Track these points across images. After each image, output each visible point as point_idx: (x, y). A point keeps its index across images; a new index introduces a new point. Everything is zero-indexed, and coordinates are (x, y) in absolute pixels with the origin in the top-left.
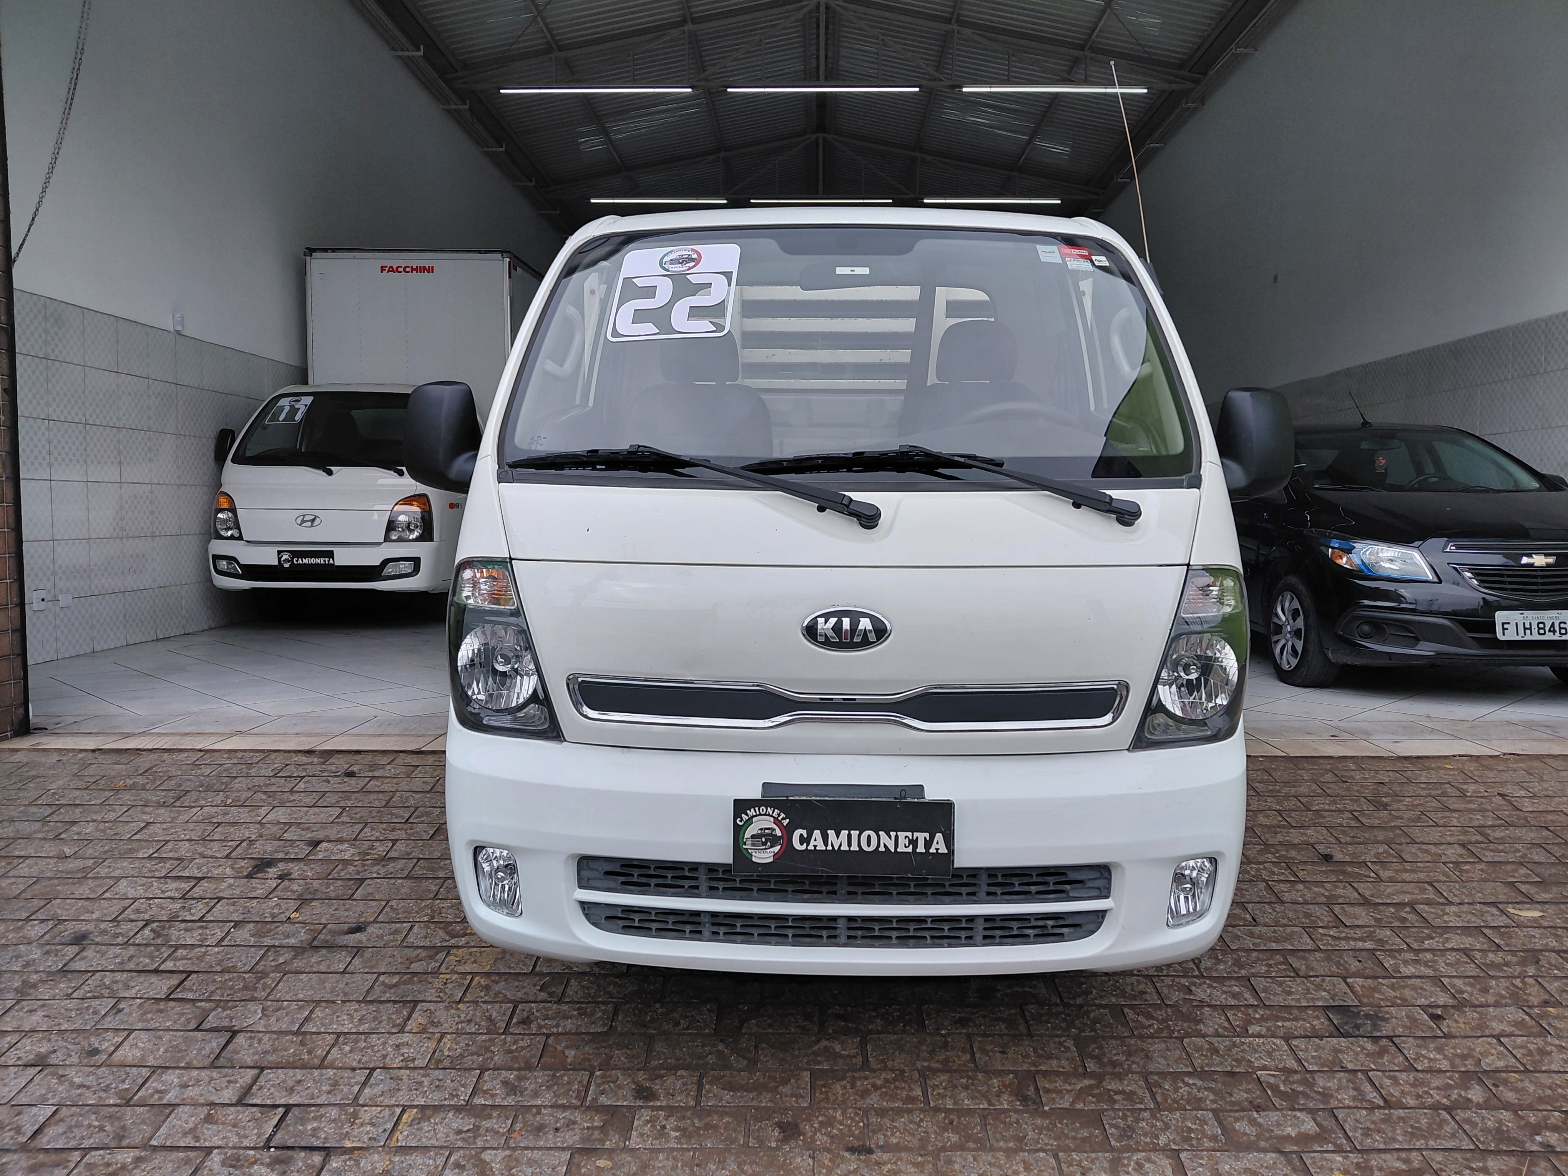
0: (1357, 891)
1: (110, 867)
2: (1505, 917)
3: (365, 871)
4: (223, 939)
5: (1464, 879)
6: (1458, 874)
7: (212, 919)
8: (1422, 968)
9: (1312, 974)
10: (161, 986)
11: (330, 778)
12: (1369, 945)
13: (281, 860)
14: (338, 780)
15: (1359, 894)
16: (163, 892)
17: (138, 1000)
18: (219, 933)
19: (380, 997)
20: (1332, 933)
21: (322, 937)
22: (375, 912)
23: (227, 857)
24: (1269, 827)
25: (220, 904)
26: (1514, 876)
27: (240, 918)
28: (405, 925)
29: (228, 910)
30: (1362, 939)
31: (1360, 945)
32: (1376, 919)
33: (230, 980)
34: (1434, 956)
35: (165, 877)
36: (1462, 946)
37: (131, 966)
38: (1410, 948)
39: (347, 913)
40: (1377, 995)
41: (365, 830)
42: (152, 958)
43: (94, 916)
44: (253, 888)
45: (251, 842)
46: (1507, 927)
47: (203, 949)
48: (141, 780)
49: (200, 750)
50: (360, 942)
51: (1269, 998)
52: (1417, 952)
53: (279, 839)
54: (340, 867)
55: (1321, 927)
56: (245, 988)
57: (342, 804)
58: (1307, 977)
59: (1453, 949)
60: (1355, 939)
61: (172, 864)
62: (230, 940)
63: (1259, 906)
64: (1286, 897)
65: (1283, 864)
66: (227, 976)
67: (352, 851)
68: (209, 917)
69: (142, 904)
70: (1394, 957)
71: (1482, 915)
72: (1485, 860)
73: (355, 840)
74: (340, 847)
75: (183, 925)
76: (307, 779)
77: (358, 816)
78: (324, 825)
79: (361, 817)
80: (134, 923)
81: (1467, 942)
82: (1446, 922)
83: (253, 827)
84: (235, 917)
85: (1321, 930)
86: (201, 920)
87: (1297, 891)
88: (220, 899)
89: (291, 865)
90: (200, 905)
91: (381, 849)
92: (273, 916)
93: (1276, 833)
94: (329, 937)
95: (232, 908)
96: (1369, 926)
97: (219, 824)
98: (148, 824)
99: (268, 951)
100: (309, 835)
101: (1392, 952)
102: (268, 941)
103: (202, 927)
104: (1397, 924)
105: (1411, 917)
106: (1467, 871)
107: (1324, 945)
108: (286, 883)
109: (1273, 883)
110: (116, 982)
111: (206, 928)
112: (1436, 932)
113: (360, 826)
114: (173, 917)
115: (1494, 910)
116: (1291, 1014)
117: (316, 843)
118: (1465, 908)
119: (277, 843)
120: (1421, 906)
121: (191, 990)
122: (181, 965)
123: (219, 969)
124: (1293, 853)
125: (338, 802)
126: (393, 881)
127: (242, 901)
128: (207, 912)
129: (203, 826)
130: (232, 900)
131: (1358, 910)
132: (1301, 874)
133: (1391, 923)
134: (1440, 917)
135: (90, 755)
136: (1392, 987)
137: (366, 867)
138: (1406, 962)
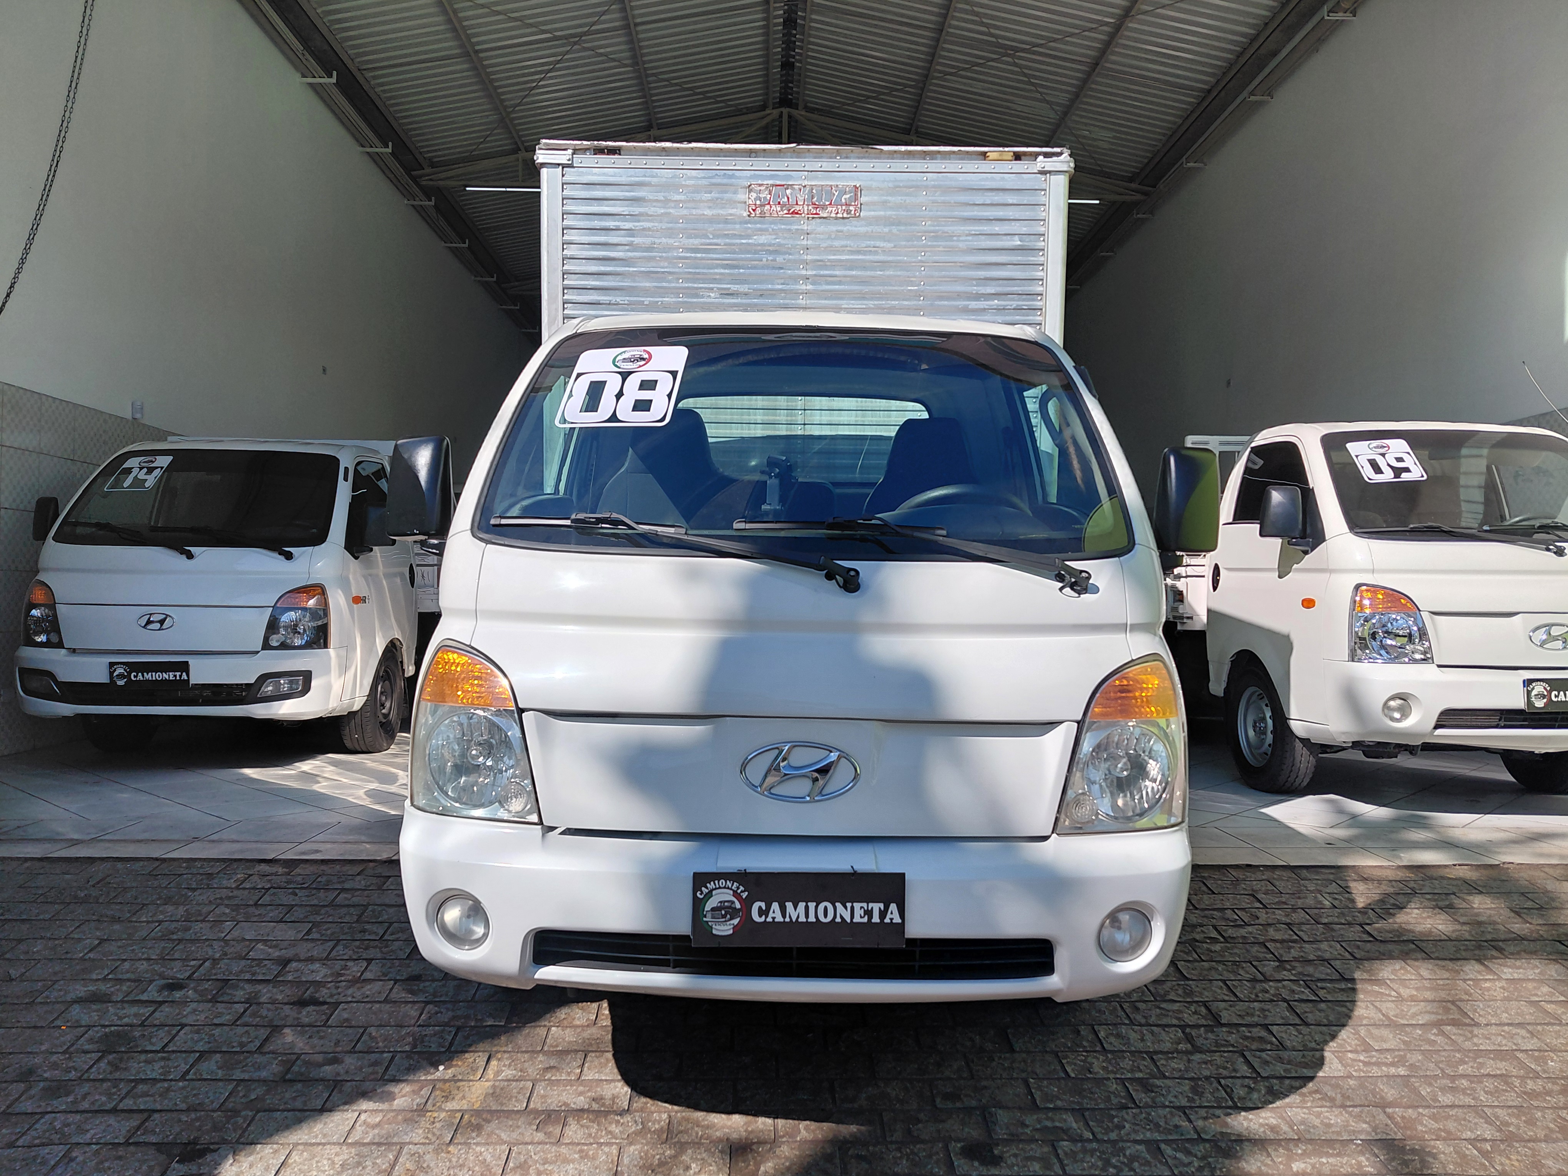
0: (1380, 1011)
1: (60, 990)
2: (1535, 1040)
3: (339, 994)
4: (187, 1072)
5: (1486, 997)
6: (1480, 992)
7: (175, 1048)
8: (1462, 1097)
9: (1348, 1103)
10: (120, 1128)
11: (297, 891)
12: (1402, 1071)
13: (248, 981)
14: (306, 892)
15: (1383, 1015)
16: (120, 1018)
17: (94, 1146)
18: (183, 1065)
19: (363, 1138)
20: (1362, 1058)
21: (295, 1068)
22: (351, 1041)
23: (189, 978)
24: (1282, 941)
25: (183, 1032)
26: (1536, 995)
27: (206, 1048)
28: (385, 1055)
29: (192, 1039)
30: (1392, 1064)
31: (1393, 1070)
32: (1404, 1042)
33: (198, 1119)
34: (1472, 1082)
35: (122, 1001)
36: (1498, 1072)
37: (85, 1105)
38: (1445, 1075)
39: (322, 1042)
40: (1420, 1128)
41: (338, 948)
42: (110, 1095)
43: (43, 1048)
44: (219, 1013)
45: (215, 961)
46: (1540, 1051)
47: (166, 1085)
48: (94, 893)
49: (157, 859)
50: (338, 1074)
51: (1309, 1132)
52: (1453, 1078)
53: (244, 958)
54: (311, 989)
55: (1350, 1051)
56: (215, 1128)
57: (311, 918)
58: (1343, 1106)
59: (1488, 1075)
60: (1386, 1065)
61: (129, 987)
62: (195, 1074)
63: (1284, 1028)
64: (1310, 1018)
65: (1301, 982)
66: (193, 1116)
67: (324, 971)
68: (171, 1048)
69: (97, 1032)
70: (1430, 1085)
71: (1512, 1038)
72: (1504, 977)
73: (327, 958)
74: (311, 967)
75: (143, 1057)
76: (272, 891)
77: (329, 932)
78: (293, 943)
79: (333, 934)
80: (89, 1056)
81: (1502, 1067)
82: (1476, 1045)
83: (216, 945)
84: (200, 1047)
85: (1350, 1055)
86: (163, 1050)
87: (1320, 1011)
88: (183, 1026)
89: (259, 987)
90: (161, 1033)
91: (355, 969)
92: (242, 1045)
93: (1290, 948)
94: (303, 1069)
95: (196, 1037)
96: (1399, 1050)
97: (180, 941)
98: (102, 941)
99: (237, 1086)
100: (277, 954)
101: (1429, 1080)
102: (238, 1074)
103: (163, 1058)
104: (1427, 1047)
105: (1439, 1039)
106: (1488, 989)
107: (1355, 1071)
108: (254, 1007)
109: (1296, 1003)
110: (68, 1125)
111: (169, 1059)
112: (1468, 1057)
113: (331, 944)
114: (131, 1048)
115: (1523, 1032)
116: (1335, 1149)
117: (285, 963)
118: (1494, 1029)
119: (243, 963)
120: (1449, 1028)
121: (153, 1132)
122: (143, 1104)
123: (183, 1106)
124: (1310, 969)
125: (306, 917)
126: (369, 1005)
127: (207, 1029)
128: (170, 1042)
129: (163, 944)
130: (197, 1028)
131: (1385, 1032)
132: (1322, 993)
133: (1421, 1046)
134: (1468, 1039)
135: (38, 864)
136: (1433, 1117)
137: (340, 990)
138: (1443, 1089)
